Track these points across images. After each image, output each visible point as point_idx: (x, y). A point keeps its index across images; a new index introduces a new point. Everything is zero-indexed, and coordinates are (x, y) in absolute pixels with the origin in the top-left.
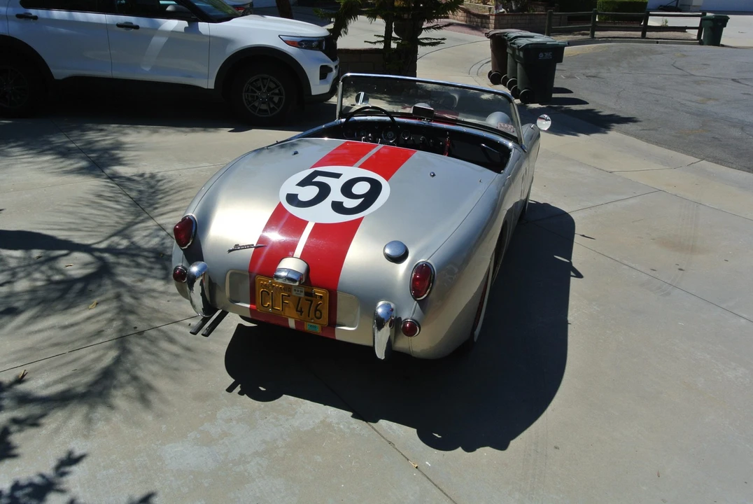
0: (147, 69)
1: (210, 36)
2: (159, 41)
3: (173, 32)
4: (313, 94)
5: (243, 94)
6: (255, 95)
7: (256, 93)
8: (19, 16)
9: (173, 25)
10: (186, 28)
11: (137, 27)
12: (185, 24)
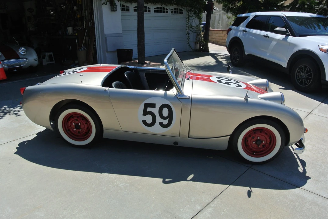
0: (268, 55)
1: (290, 43)
2: (274, 43)
3: (278, 40)
4: (326, 80)
5: (296, 73)
6: (300, 74)
7: (301, 73)
8: (243, 31)
9: (280, 37)
10: (284, 39)
11: (268, 37)
12: (284, 36)
